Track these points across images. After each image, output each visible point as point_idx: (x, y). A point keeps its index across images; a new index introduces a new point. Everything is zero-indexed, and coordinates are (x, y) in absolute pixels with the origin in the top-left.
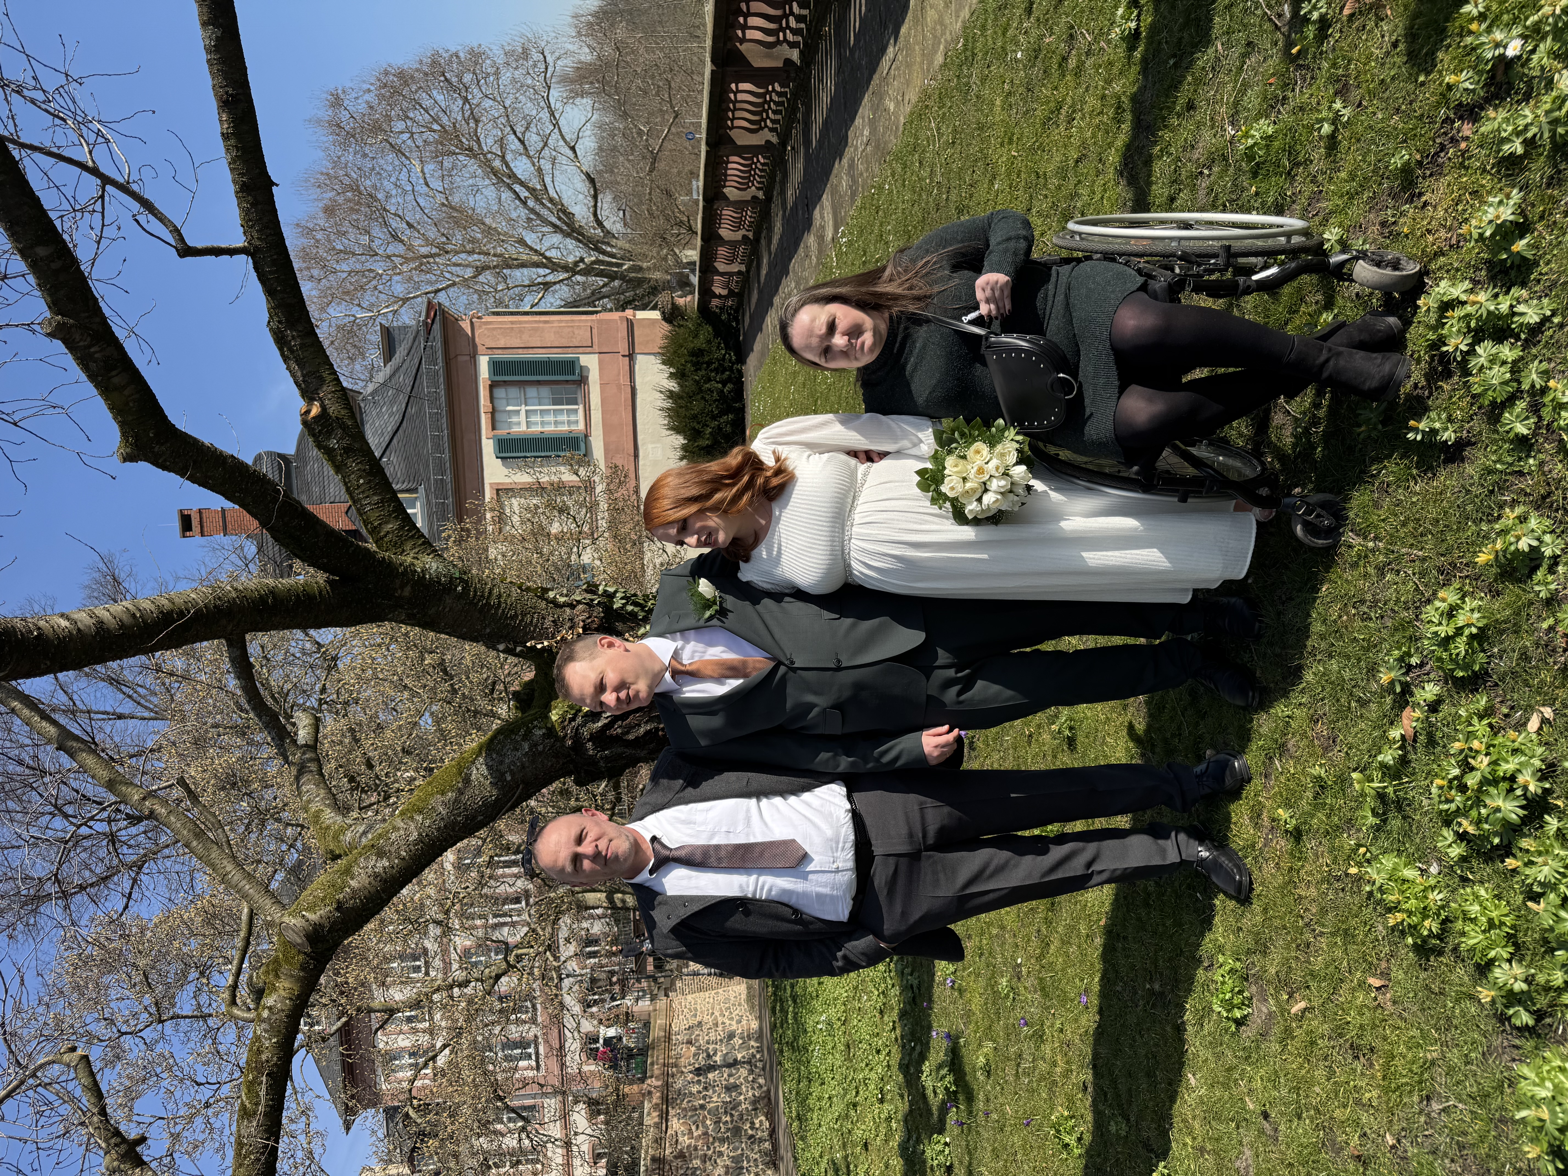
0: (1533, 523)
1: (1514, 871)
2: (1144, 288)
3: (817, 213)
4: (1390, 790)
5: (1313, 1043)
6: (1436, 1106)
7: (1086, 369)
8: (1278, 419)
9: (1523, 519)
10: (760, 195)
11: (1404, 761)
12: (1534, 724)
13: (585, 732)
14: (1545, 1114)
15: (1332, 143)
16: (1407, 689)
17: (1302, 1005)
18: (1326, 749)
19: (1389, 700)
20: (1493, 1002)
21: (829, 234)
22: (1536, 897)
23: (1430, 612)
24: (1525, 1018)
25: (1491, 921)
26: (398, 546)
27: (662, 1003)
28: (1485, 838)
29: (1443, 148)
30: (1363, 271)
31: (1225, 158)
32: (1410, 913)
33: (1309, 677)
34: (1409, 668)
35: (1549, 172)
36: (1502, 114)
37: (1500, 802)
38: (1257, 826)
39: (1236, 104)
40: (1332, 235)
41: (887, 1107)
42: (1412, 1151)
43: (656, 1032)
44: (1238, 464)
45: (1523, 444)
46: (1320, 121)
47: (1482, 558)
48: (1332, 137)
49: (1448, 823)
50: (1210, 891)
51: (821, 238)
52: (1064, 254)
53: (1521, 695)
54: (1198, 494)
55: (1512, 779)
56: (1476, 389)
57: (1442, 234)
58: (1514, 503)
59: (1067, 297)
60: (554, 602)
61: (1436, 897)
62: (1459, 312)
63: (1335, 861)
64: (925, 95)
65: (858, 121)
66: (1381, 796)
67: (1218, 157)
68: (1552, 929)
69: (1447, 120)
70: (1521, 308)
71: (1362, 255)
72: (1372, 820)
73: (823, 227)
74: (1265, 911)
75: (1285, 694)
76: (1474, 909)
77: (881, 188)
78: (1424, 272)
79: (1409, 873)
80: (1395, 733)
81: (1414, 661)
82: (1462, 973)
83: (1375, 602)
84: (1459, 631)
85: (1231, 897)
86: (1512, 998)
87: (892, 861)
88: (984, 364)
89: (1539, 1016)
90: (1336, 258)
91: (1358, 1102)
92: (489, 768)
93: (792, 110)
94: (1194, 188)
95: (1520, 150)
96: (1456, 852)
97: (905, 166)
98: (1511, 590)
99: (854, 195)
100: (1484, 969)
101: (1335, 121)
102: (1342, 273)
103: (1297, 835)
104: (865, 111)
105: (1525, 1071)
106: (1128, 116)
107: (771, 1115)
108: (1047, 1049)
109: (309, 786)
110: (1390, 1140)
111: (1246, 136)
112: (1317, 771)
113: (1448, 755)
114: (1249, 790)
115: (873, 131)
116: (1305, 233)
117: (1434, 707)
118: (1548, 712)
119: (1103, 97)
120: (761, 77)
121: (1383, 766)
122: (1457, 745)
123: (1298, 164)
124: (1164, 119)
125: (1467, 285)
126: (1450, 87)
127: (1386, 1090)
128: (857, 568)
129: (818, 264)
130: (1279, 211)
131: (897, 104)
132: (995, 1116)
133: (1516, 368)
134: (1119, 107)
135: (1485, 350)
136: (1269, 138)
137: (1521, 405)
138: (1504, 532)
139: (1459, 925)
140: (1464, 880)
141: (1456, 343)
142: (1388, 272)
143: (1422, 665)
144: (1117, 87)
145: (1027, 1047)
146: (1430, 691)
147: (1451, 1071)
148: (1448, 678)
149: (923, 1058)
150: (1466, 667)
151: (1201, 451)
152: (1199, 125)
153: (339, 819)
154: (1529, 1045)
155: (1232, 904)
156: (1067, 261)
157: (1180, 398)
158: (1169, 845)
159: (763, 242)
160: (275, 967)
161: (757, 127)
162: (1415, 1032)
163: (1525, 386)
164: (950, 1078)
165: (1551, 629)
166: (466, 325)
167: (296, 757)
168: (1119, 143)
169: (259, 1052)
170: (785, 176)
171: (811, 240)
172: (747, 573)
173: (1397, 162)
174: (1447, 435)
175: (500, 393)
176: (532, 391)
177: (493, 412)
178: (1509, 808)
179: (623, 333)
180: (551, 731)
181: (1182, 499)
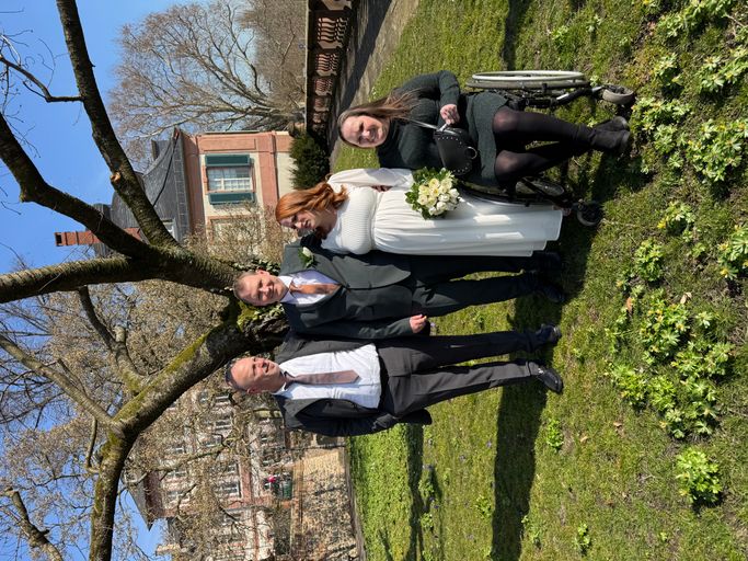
0: (682, 208)
1: (675, 368)
2: (507, 104)
3: (361, 81)
4: (622, 336)
5: (590, 455)
6: (643, 478)
7: (482, 144)
8: (572, 167)
9: (678, 206)
10: (335, 73)
11: (628, 322)
12: (683, 300)
13: (255, 330)
14: (688, 475)
15: (594, 36)
16: (629, 289)
17: (586, 438)
18: (594, 320)
19: (621, 294)
20: (667, 428)
21: (368, 91)
22: (684, 379)
23: (639, 252)
24: (681, 434)
25: (665, 391)
26: (160, 242)
27: (298, 462)
28: (662, 354)
29: (642, 35)
30: (607, 94)
31: (547, 45)
32: (631, 391)
33: (587, 286)
34: (630, 279)
35: (689, 44)
36: (668, 18)
37: (668, 336)
38: (565, 357)
39: (551, 19)
40: (594, 79)
41: (403, 503)
42: (633, 499)
43: (296, 476)
44: (554, 189)
45: (678, 172)
46: (588, 25)
47: (660, 226)
48: (594, 32)
49: (646, 349)
50: (545, 389)
51: (364, 93)
52: (471, 90)
53: (678, 288)
54: (534, 203)
55: (673, 325)
56: (657, 148)
57: (643, 76)
58: (675, 199)
59: (472, 110)
60: (237, 268)
61: (642, 383)
62: (650, 112)
63: (599, 370)
64: (410, 21)
65: (380, 35)
66: (618, 339)
67: (544, 45)
68: (691, 392)
69: (645, 22)
70: (676, 109)
71: (607, 87)
72: (614, 350)
73: (364, 88)
74: (569, 396)
75: (576, 296)
76: (658, 386)
77: (391, 67)
78: (635, 95)
79: (630, 373)
80: (624, 309)
81: (632, 275)
82: (654, 417)
83: (615, 250)
84: (650, 260)
85: (554, 391)
86: (675, 425)
87: (397, 379)
88: (435, 143)
89: (687, 433)
90: (595, 89)
91: (610, 480)
92: (209, 348)
93: (349, 32)
94: (533, 60)
95: (676, 35)
96: (650, 361)
97: (402, 56)
98: (673, 240)
99: (379, 71)
100: (662, 413)
101: (595, 25)
102: (597, 96)
103: (582, 360)
104: (383, 30)
105: (680, 457)
106: (503, 27)
107: (351, 513)
108: (474, 469)
109: (122, 361)
110: (624, 496)
111: (556, 33)
112: (590, 330)
113: (646, 317)
114: (561, 341)
115: (387, 40)
116: (582, 78)
117: (640, 296)
118: (689, 294)
119: (492, 18)
120: (333, 15)
121: (619, 324)
122: (650, 312)
123: (579, 47)
124: (519, 27)
125: (653, 99)
126: (645, 6)
127: (623, 473)
128: (377, 242)
130: (571, 69)
131: (398, 26)
132: (452, 502)
133: (675, 137)
134: (499, 24)
135: (661, 128)
136: (565, 34)
137: (677, 154)
138: (670, 213)
139: (652, 394)
140: (654, 374)
141: (648, 126)
142: (619, 94)
143: (635, 277)
144: (498, 13)
145: (466, 469)
146: (639, 289)
147: (649, 462)
148: (647, 282)
149: (419, 478)
150: (654, 276)
151: (536, 184)
152: (535, 30)
153: (137, 376)
154: (682, 446)
155: (554, 394)
156: (472, 94)
157: (524, 156)
158: (525, 368)
159: (337, 96)
160: (108, 447)
161: (332, 40)
162: (633, 446)
163: (678, 145)
164: (431, 487)
165: (690, 256)
166: (193, 140)
167: (116, 347)
168: (499, 40)
169: (102, 486)
170: (346, 63)
171: (359, 94)
172: (325, 245)
173: (622, 43)
174: (645, 170)
175: (211, 172)
176: (226, 171)
177: (208, 182)
178: (673, 339)
179: (270, 142)
180: (238, 330)
181: (527, 205)
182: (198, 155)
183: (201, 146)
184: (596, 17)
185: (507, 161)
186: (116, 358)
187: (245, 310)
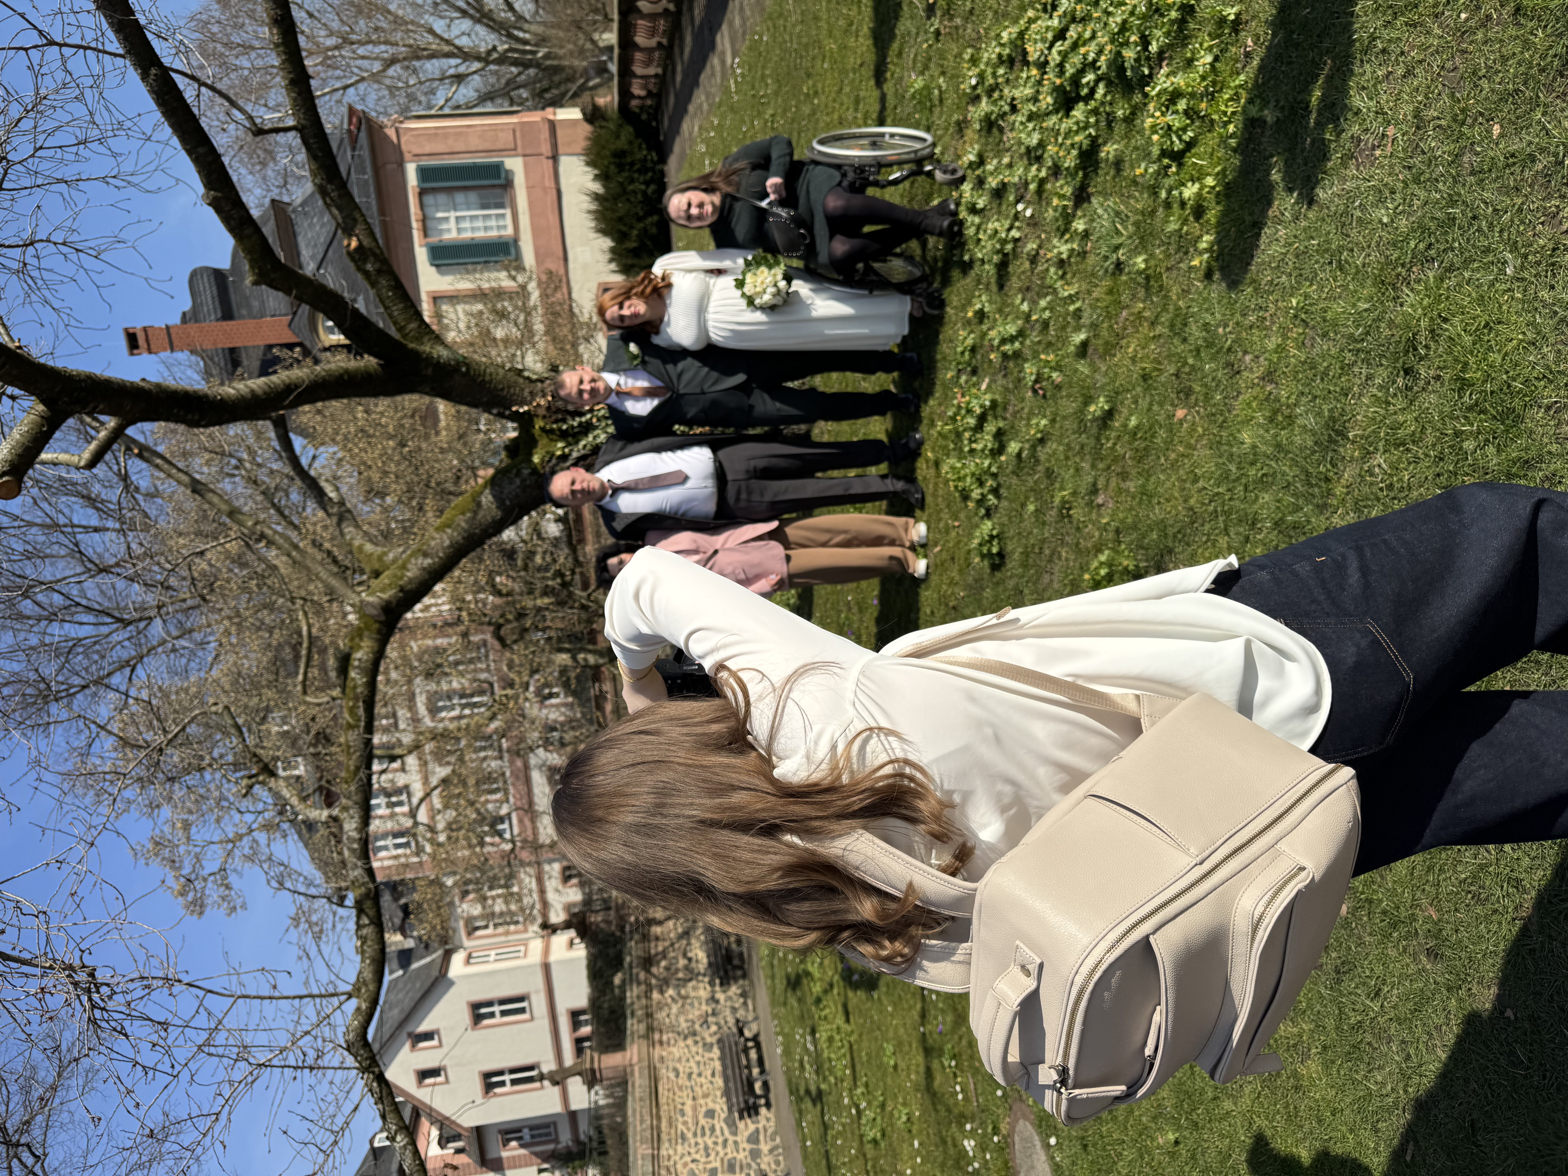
2: (839, 184)
3: (718, 38)
7: (816, 227)
10: (672, 8)
21: (728, 61)
30: (938, 176)
47: (970, 315)
55: (972, 410)
59: (808, 187)
60: (530, 377)
73: (723, 53)
80: (956, 401)
90: (927, 168)
92: (494, 496)
97: (774, 26)
99: (744, 33)
103: (937, 463)
112: (939, 428)
121: (950, 417)
128: (713, 336)
129: (722, 85)
142: (948, 176)
146: (964, 378)
148: (966, 370)
150: (971, 364)
152: (903, 67)
153: (378, 549)
159: (676, 50)
160: (359, 633)
166: (390, 132)
167: (334, 510)
171: (715, 61)
174: (966, 258)
175: (429, 199)
176: (460, 197)
177: (424, 220)
178: (972, 421)
179: (545, 134)
180: (534, 471)
181: (871, 292)
182: (401, 165)
183: (408, 146)
184: (941, 80)
185: (840, 246)
186: (339, 524)
187: (543, 441)
